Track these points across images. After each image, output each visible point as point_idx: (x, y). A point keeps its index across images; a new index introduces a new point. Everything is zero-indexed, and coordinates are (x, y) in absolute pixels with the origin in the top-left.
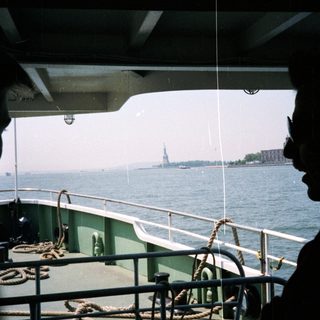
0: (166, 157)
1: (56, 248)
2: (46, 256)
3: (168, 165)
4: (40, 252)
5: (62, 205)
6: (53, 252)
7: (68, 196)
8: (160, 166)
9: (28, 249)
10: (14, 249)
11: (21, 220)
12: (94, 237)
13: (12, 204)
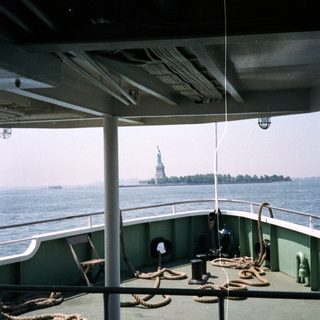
0: (161, 169)
1: (257, 265)
2: (245, 273)
3: (165, 181)
4: (240, 268)
5: (263, 219)
6: (252, 269)
7: (270, 210)
8: (152, 182)
9: (227, 264)
10: (213, 262)
11: (222, 232)
12: (298, 258)
13: (212, 214)
